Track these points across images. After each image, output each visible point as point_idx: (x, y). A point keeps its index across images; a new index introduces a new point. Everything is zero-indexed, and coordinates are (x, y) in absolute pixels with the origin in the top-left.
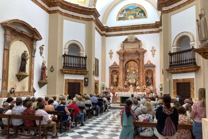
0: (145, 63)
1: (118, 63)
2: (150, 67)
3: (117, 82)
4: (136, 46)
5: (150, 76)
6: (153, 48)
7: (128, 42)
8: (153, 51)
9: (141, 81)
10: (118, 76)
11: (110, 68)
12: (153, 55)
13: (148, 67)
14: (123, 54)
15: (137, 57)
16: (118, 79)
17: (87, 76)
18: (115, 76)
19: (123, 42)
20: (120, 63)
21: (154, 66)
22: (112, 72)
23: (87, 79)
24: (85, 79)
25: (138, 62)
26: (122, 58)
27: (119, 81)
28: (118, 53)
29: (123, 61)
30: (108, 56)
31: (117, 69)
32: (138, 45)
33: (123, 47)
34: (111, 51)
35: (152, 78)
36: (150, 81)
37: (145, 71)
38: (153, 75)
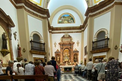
0: (74, 50)
1: (59, 50)
2: (76, 52)
3: (59, 61)
4: (69, 40)
5: (76, 57)
6: (78, 41)
7: (65, 37)
8: (78, 43)
11: (55, 53)
12: (78, 45)
13: (75, 52)
14: (62, 45)
15: (70, 47)
16: (59, 59)
17: (46, 56)
18: (58, 57)
19: (62, 37)
20: (61, 50)
21: (78, 52)
22: (57, 55)
23: (46, 57)
24: (45, 57)
25: (70, 49)
26: (61, 47)
27: (61, 60)
28: (60, 44)
29: (62, 49)
30: (53, 45)
31: (59, 54)
32: (70, 40)
33: (62, 40)
34: (55, 42)
35: (77, 58)
36: (76, 60)
37: (74, 54)
38: (77, 57)
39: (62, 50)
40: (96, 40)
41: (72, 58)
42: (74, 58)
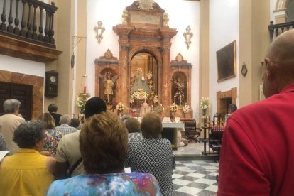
0: (173, 57)
1: (116, 53)
2: (182, 67)
3: (113, 96)
4: (154, 21)
5: (181, 86)
6: (188, 29)
7: (139, 10)
8: (188, 34)
9: (166, 94)
10: (115, 83)
11: (98, 63)
12: (188, 44)
13: (178, 67)
14: (127, 35)
15: (156, 45)
16: (114, 88)
18: (109, 81)
19: (128, 9)
20: (121, 53)
21: (189, 67)
22: (103, 72)
25: (158, 55)
26: (125, 42)
27: (119, 93)
28: (118, 30)
29: (129, 49)
30: (91, 35)
31: (113, 67)
32: (158, 20)
33: (128, 19)
34: (100, 23)
37: (172, 74)
38: (186, 85)
39: (125, 53)
40: (283, 21)
41: (167, 87)
42: (175, 89)
